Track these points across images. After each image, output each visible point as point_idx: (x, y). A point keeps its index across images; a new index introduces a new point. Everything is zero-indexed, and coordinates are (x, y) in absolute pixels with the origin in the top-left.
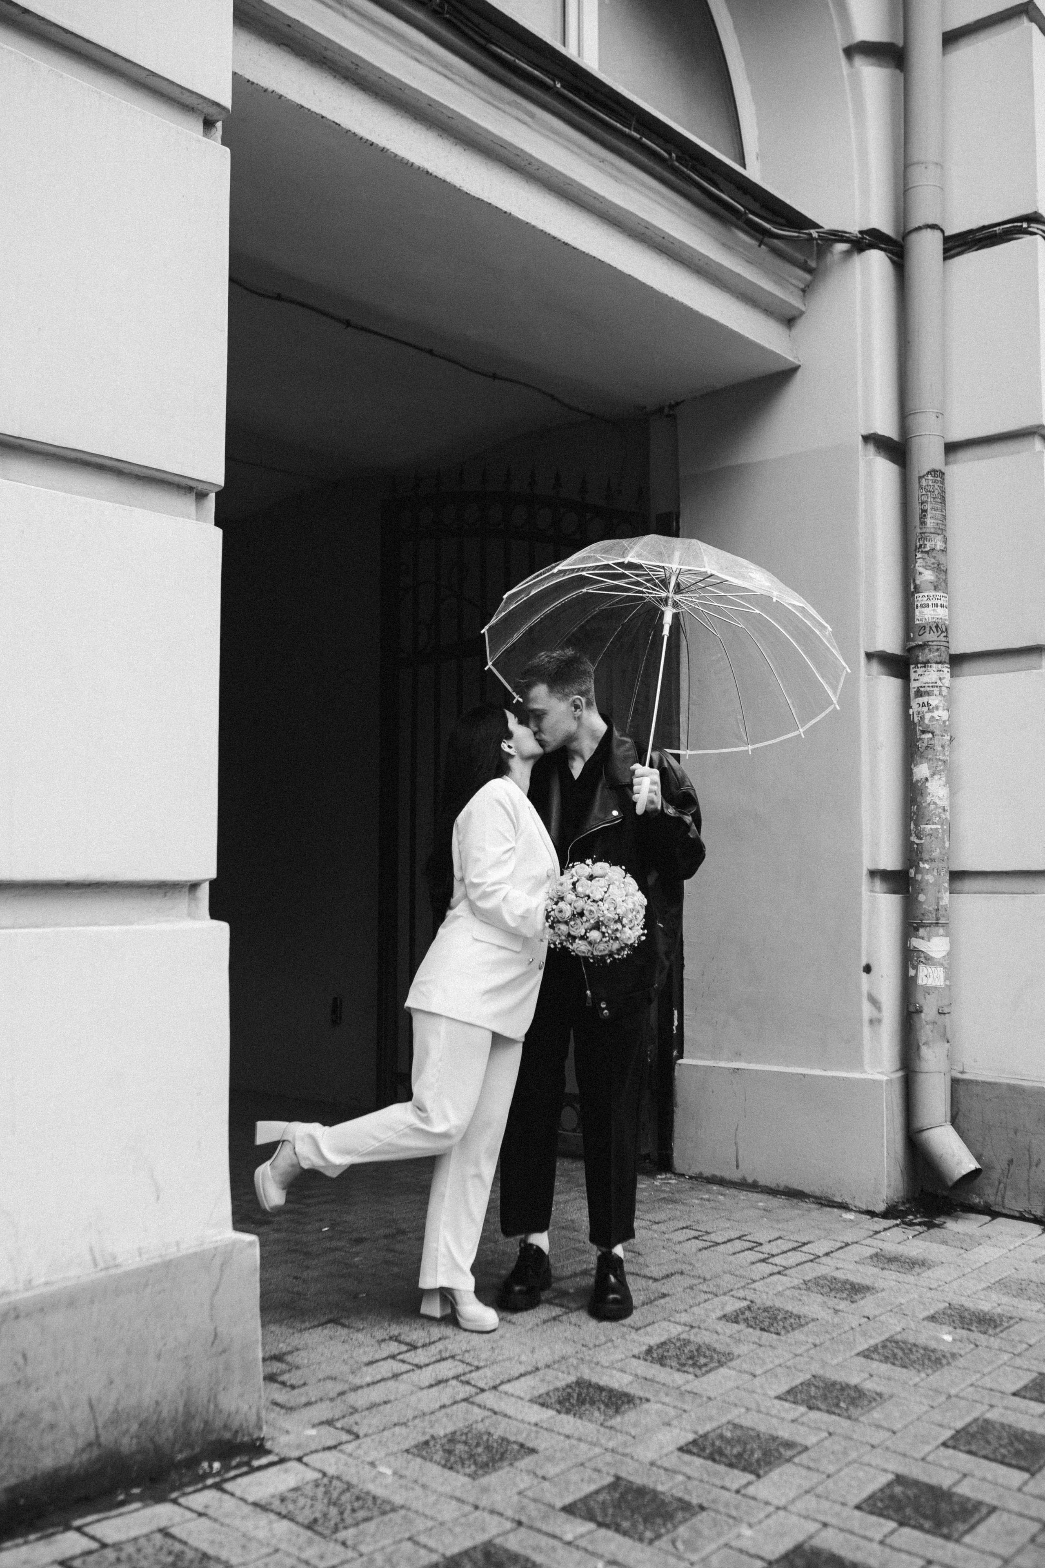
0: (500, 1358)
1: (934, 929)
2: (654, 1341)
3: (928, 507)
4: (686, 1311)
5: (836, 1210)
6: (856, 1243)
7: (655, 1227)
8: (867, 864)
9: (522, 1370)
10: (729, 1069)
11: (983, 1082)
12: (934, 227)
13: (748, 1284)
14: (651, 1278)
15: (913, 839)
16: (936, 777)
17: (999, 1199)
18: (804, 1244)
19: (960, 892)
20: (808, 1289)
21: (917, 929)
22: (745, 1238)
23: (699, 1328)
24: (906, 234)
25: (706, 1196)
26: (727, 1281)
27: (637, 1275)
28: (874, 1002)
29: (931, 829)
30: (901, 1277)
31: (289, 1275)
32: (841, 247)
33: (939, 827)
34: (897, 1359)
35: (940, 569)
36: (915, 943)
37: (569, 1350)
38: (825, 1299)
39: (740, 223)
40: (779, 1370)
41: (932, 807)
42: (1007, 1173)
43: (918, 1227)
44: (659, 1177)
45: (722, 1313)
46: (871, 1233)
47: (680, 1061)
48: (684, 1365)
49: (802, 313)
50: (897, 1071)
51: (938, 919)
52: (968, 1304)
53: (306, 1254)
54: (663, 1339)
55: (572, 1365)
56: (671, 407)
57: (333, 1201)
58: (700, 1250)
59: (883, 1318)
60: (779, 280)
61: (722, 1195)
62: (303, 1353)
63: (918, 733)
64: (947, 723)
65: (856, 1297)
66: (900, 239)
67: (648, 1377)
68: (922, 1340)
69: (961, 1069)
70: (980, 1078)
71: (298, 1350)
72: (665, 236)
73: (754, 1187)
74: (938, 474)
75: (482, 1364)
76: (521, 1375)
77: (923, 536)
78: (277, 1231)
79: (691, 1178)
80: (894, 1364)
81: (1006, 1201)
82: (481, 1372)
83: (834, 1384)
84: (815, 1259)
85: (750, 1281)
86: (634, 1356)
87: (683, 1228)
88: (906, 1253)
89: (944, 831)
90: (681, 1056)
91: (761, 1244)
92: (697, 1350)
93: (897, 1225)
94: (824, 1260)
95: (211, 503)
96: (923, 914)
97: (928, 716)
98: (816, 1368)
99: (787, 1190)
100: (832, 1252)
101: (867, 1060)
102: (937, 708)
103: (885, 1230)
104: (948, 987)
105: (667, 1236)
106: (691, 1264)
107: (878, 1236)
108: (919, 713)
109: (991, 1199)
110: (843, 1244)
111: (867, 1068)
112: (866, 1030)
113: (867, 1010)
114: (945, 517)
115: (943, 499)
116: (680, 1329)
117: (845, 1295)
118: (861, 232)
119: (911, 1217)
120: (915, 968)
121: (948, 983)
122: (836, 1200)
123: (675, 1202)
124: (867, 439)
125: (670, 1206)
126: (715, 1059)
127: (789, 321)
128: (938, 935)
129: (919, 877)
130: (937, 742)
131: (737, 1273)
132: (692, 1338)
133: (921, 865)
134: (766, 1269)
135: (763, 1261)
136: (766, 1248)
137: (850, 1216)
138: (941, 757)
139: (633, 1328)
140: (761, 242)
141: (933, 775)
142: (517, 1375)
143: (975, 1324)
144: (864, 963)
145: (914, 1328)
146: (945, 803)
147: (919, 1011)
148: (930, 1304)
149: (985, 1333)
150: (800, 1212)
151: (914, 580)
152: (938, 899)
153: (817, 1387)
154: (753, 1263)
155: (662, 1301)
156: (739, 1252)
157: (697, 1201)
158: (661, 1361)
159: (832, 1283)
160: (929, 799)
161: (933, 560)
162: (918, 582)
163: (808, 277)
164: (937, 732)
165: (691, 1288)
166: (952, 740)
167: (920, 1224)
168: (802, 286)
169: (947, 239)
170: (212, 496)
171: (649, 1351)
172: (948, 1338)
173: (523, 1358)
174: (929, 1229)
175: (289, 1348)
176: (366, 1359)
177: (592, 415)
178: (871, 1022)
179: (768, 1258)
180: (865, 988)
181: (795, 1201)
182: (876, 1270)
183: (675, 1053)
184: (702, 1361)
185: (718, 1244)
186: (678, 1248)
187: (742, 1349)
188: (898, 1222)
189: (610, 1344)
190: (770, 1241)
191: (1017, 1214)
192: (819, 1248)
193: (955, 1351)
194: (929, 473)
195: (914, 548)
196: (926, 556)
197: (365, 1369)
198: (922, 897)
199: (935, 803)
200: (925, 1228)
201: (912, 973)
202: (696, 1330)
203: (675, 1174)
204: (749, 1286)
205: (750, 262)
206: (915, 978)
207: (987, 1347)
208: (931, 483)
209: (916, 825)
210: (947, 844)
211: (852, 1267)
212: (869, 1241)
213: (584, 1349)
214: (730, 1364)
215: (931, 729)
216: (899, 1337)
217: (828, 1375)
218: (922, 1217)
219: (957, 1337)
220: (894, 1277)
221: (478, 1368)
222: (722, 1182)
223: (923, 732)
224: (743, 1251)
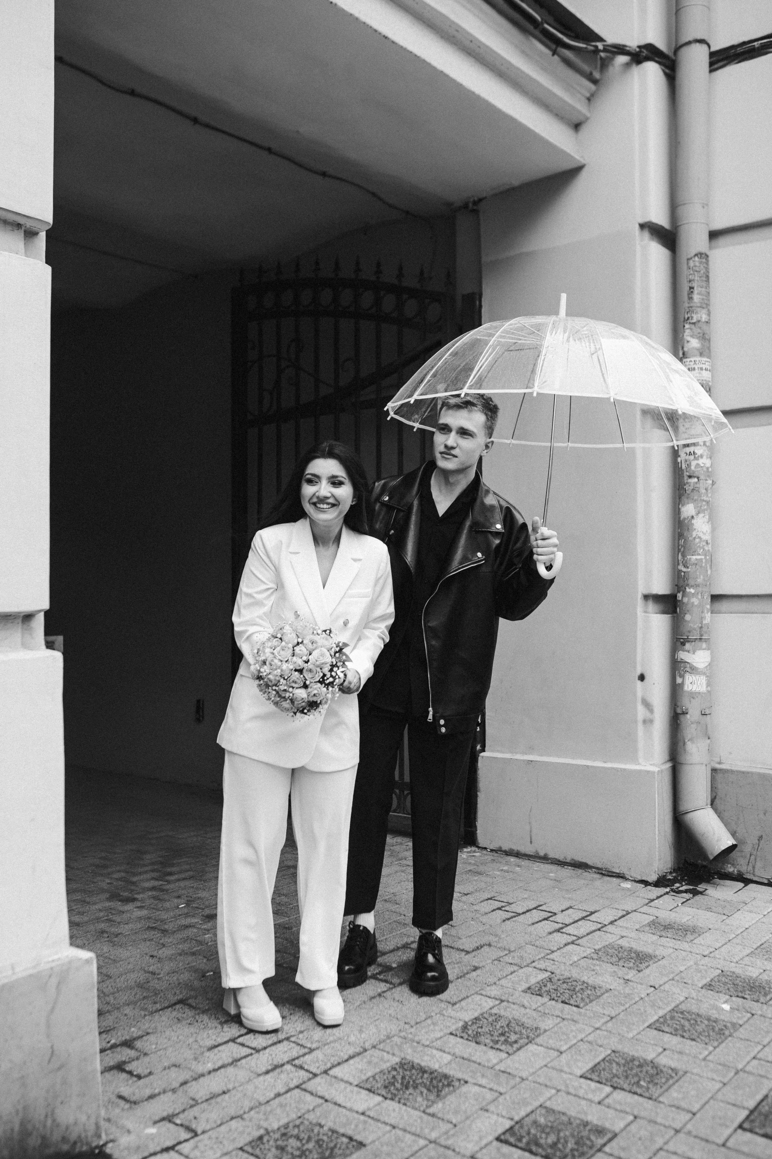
0: (331, 1038)
1: (698, 643)
2: (468, 1016)
3: (695, 284)
4: (495, 983)
5: (615, 879)
6: (635, 911)
7: (464, 898)
8: (642, 590)
9: (351, 1051)
10: (524, 761)
11: (737, 771)
12: (701, 41)
13: (548, 954)
14: (463, 950)
15: (681, 567)
16: (701, 515)
17: (750, 868)
18: (592, 913)
19: (720, 612)
20: (599, 959)
21: (683, 644)
22: (541, 908)
23: (508, 1001)
24: (677, 49)
25: (506, 868)
26: (530, 953)
27: (451, 947)
28: (647, 705)
29: (696, 559)
30: (678, 944)
31: (146, 954)
32: (622, 59)
33: (703, 557)
34: (685, 1031)
35: (704, 338)
36: (682, 655)
37: (393, 1028)
38: (615, 968)
39: (537, 33)
40: (583, 1046)
41: (697, 540)
42: (757, 847)
43: (684, 895)
44: (465, 850)
45: (527, 985)
46: (647, 901)
47: (482, 754)
48: (497, 1042)
49: (587, 119)
50: (666, 762)
51: (702, 635)
52: (738, 971)
53: (164, 931)
54: (476, 1015)
55: (396, 1045)
56: (475, 203)
57: (191, 878)
58: (504, 921)
59: (666, 987)
60: (568, 87)
61: (519, 866)
62: (152, 1038)
63: (686, 478)
64: (710, 470)
65: (642, 966)
66: (671, 54)
67: (465, 1056)
68: (704, 1009)
69: (718, 760)
70: (734, 768)
71: (148, 1034)
72: (473, 40)
73: (545, 859)
74: (703, 256)
75: (314, 1046)
76: (351, 1057)
77: (690, 310)
78: (141, 908)
79: (492, 850)
80: (683, 1037)
81: (756, 870)
82: (314, 1054)
83: (633, 1059)
84: (602, 927)
85: (549, 952)
86: (451, 1034)
87: (489, 899)
88: (678, 920)
89: (706, 560)
90: (483, 750)
91: (555, 914)
92: (508, 1025)
93: (667, 893)
94: (610, 928)
95: (41, 242)
96: (689, 632)
97: (694, 464)
98: (614, 1043)
99: (573, 862)
100: (616, 920)
101: (641, 754)
102: (702, 456)
103: (658, 898)
104: (709, 692)
105: (475, 907)
106: (496, 936)
107: (652, 904)
108: (686, 461)
109: (744, 869)
110: (625, 913)
111: (640, 760)
112: (640, 728)
113: (641, 712)
114: (709, 293)
115: (708, 277)
116: (491, 1003)
117: (631, 965)
118: (639, 47)
119: (677, 885)
120: (682, 676)
121: (709, 689)
122: (614, 871)
123: (480, 873)
124: (642, 226)
125: (476, 878)
126: (512, 753)
127: (577, 127)
128: (701, 649)
129: (685, 600)
130: (702, 486)
131: (537, 943)
132: (502, 1013)
133: (688, 590)
134: (560, 939)
135: (558, 930)
136: (559, 918)
137: (627, 885)
138: (705, 498)
139: (449, 1003)
140: (554, 53)
141: (698, 513)
142: (346, 1057)
143: (748, 992)
144: (639, 673)
145: (695, 998)
146: (707, 537)
147: (685, 713)
148: (706, 971)
149: (757, 1001)
150: (586, 882)
151: (683, 348)
152: (702, 618)
153: (618, 1064)
154: (550, 933)
155: (474, 974)
156: (537, 922)
157: (498, 873)
158: (476, 1039)
159: (619, 952)
160: (694, 534)
161: (699, 331)
162: (685, 349)
163: (593, 87)
164: (702, 477)
165: (498, 960)
166: (713, 483)
167: (686, 891)
168: (588, 95)
169: (712, 54)
170: (43, 235)
171: (465, 1027)
172: (726, 1007)
173: (352, 1039)
174: (694, 896)
175: (140, 1033)
176: (209, 1043)
177: (407, 212)
178: (645, 722)
179: (562, 928)
180: (639, 694)
181: (580, 871)
182: (655, 938)
183: (479, 747)
184: (513, 1037)
185: (519, 914)
186: (484, 919)
187: (547, 1023)
188: (668, 890)
189: (429, 1021)
190: (562, 911)
191: (766, 882)
192: (605, 916)
193: (735, 1021)
194: (696, 255)
195: (682, 319)
196: (693, 326)
197: (207, 1054)
198: (688, 617)
199: (700, 538)
200: (691, 895)
201: (679, 680)
202: (505, 1004)
203: (479, 847)
204: (548, 957)
205: (544, 69)
206: (682, 685)
207: (761, 1015)
208: (697, 264)
209: (684, 556)
210: (709, 572)
211: (633, 935)
212: (645, 909)
213: (407, 1026)
214: (539, 1040)
215: (696, 474)
216: (683, 1007)
217: (626, 1050)
218: (686, 884)
219: (734, 1006)
220: (671, 945)
221: (311, 1050)
222: (518, 855)
223: (690, 477)
224: (540, 921)
